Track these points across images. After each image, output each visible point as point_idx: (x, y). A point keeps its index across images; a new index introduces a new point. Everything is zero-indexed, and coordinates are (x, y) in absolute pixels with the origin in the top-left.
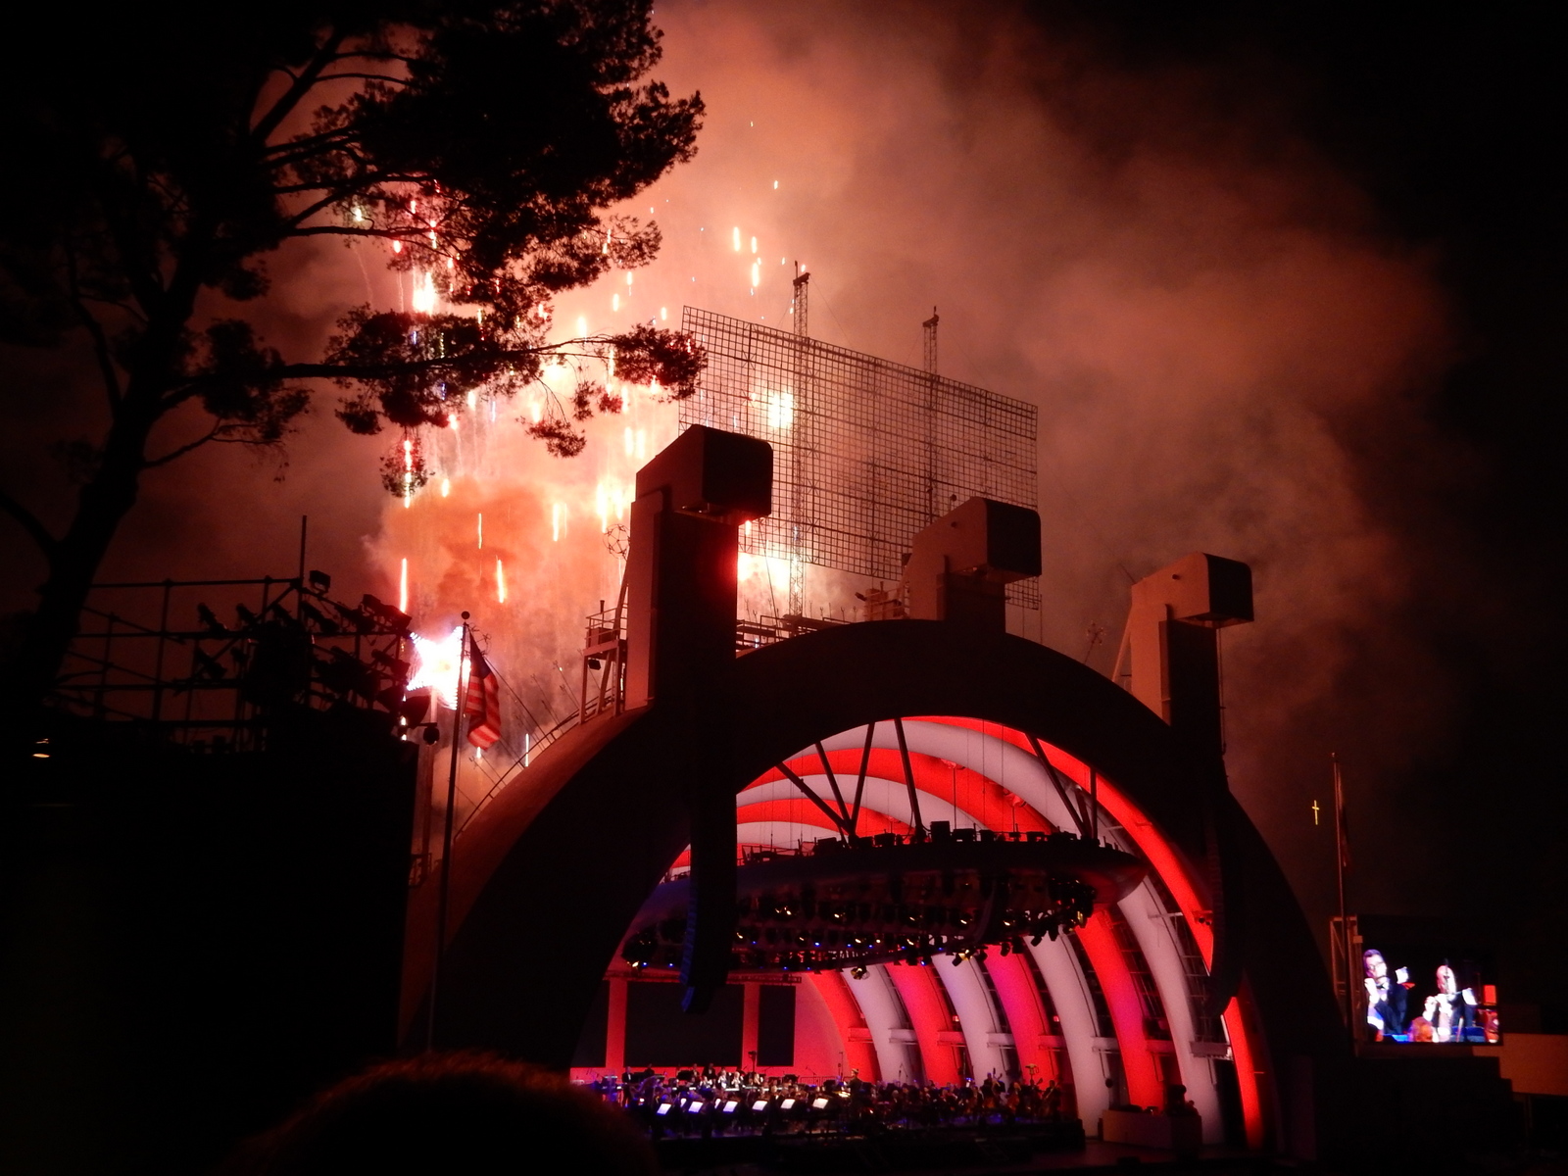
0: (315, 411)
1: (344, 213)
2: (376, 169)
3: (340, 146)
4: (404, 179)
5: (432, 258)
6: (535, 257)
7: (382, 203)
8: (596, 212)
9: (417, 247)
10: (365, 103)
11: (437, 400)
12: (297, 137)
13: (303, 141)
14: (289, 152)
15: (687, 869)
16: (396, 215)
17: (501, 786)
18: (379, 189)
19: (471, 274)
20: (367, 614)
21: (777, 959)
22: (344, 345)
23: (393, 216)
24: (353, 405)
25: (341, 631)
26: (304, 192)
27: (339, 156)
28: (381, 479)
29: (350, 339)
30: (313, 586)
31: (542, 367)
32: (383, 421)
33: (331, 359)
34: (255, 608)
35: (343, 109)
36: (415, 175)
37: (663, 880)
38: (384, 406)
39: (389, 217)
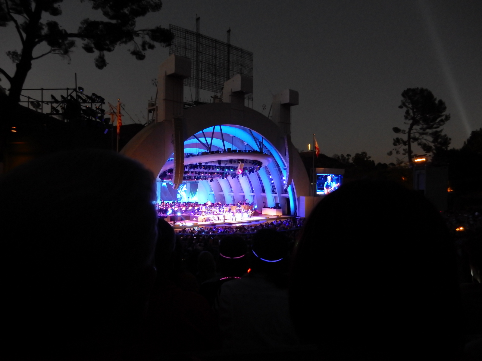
0: (77, 46)
5: (104, 7)
6: (130, 7)
11: (108, 45)
19: (114, 11)
20: (94, 98)
21: (194, 178)
24: (86, 45)
28: (95, 64)
29: (84, 28)
30: (79, 91)
33: (79, 33)
34: (65, 96)
38: (94, 46)
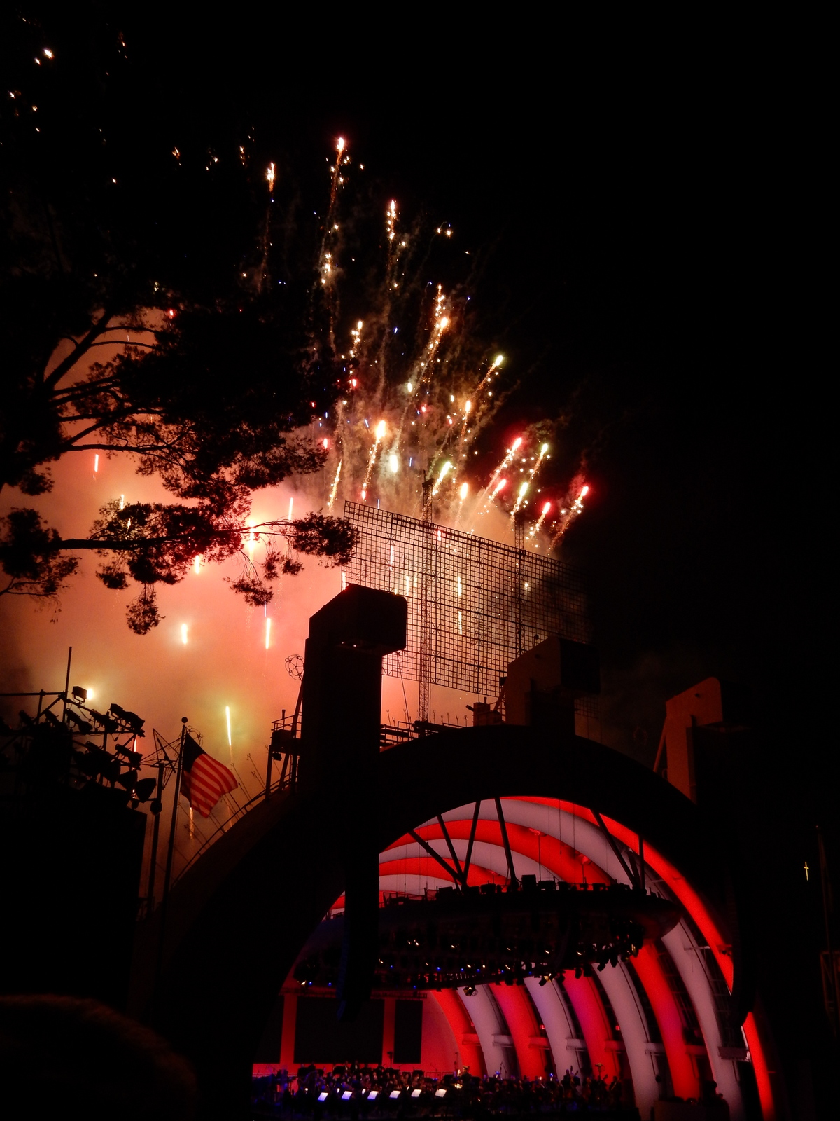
0: (82, 573)
1: (107, 435)
2: (130, 405)
3: (106, 389)
4: (149, 412)
5: (168, 467)
6: (240, 465)
7: (134, 430)
8: (282, 435)
9: (157, 459)
10: (125, 361)
11: (168, 566)
12: (77, 384)
13: (81, 386)
14: (71, 393)
15: (342, 910)
16: (144, 437)
17: (207, 846)
18: (132, 419)
19: (194, 477)
20: (113, 718)
21: (409, 980)
22: (104, 527)
23: (141, 437)
24: (109, 568)
25: (94, 730)
26: (79, 421)
27: (105, 398)
28: (127, 621)
29: (108, 522)
30: (74, 698)
31: (243, 542)
32: (130, 580)
33: (94, 536)
34: (33, 714)
35: (109, 364)
36: (157, 410)
37: (324, 919)
38: (131, 569)
39: (139, 438)
